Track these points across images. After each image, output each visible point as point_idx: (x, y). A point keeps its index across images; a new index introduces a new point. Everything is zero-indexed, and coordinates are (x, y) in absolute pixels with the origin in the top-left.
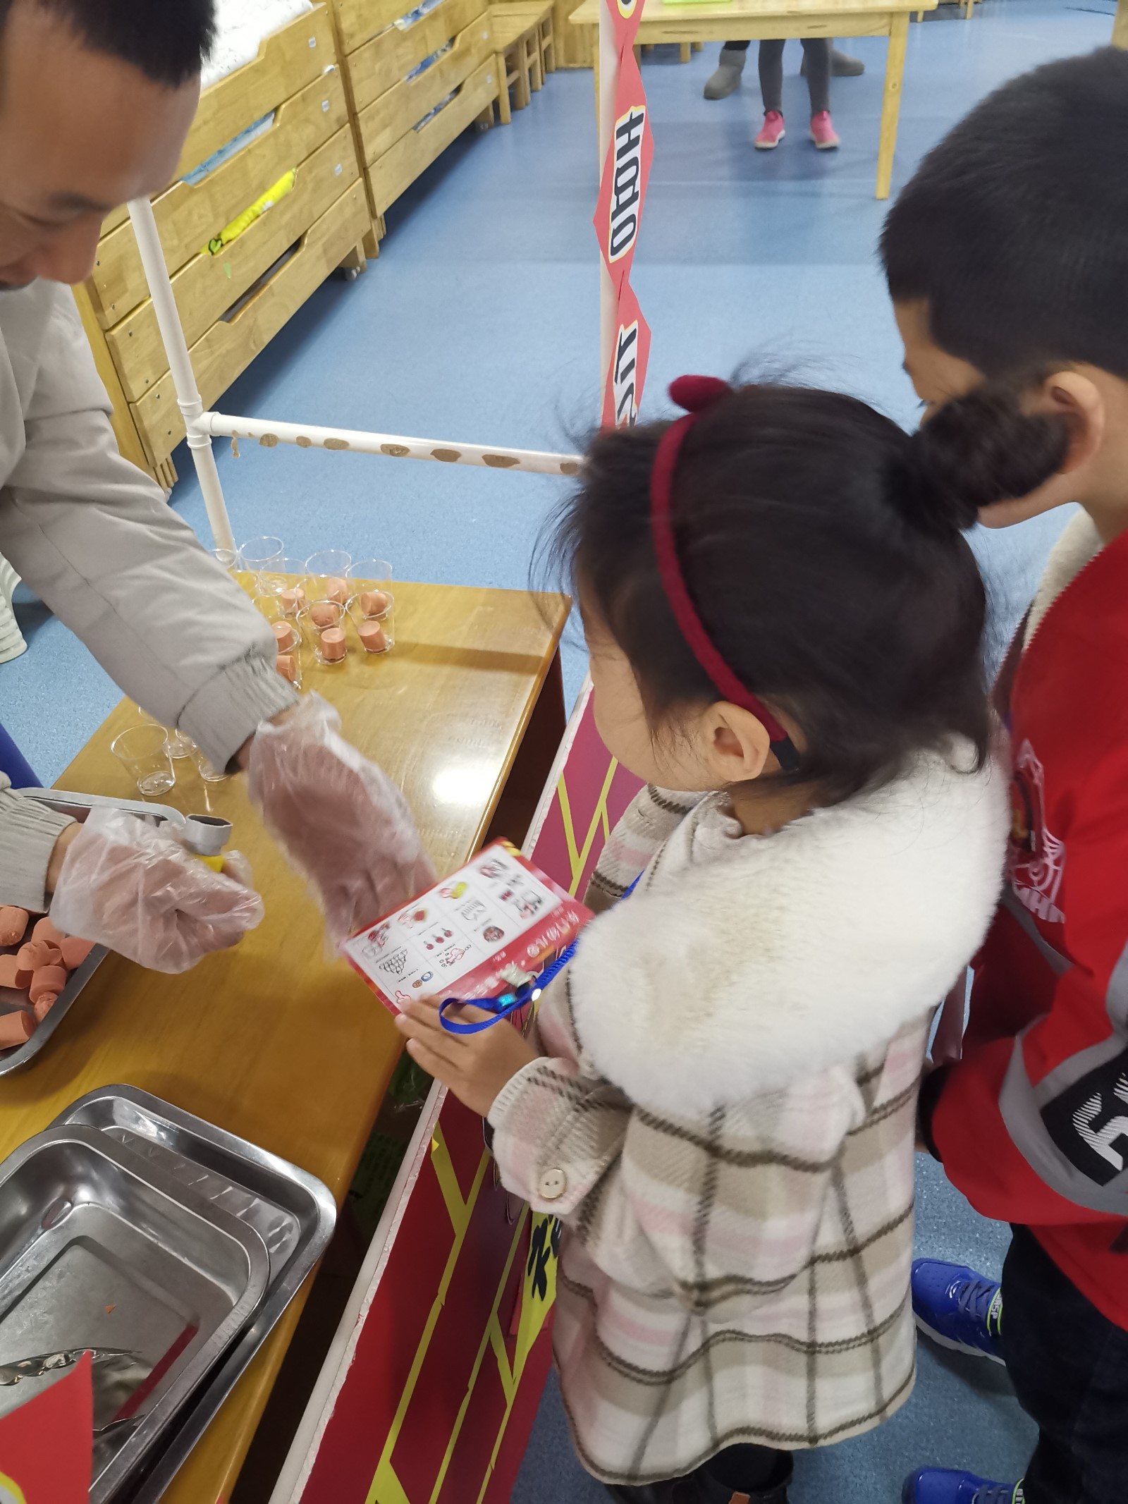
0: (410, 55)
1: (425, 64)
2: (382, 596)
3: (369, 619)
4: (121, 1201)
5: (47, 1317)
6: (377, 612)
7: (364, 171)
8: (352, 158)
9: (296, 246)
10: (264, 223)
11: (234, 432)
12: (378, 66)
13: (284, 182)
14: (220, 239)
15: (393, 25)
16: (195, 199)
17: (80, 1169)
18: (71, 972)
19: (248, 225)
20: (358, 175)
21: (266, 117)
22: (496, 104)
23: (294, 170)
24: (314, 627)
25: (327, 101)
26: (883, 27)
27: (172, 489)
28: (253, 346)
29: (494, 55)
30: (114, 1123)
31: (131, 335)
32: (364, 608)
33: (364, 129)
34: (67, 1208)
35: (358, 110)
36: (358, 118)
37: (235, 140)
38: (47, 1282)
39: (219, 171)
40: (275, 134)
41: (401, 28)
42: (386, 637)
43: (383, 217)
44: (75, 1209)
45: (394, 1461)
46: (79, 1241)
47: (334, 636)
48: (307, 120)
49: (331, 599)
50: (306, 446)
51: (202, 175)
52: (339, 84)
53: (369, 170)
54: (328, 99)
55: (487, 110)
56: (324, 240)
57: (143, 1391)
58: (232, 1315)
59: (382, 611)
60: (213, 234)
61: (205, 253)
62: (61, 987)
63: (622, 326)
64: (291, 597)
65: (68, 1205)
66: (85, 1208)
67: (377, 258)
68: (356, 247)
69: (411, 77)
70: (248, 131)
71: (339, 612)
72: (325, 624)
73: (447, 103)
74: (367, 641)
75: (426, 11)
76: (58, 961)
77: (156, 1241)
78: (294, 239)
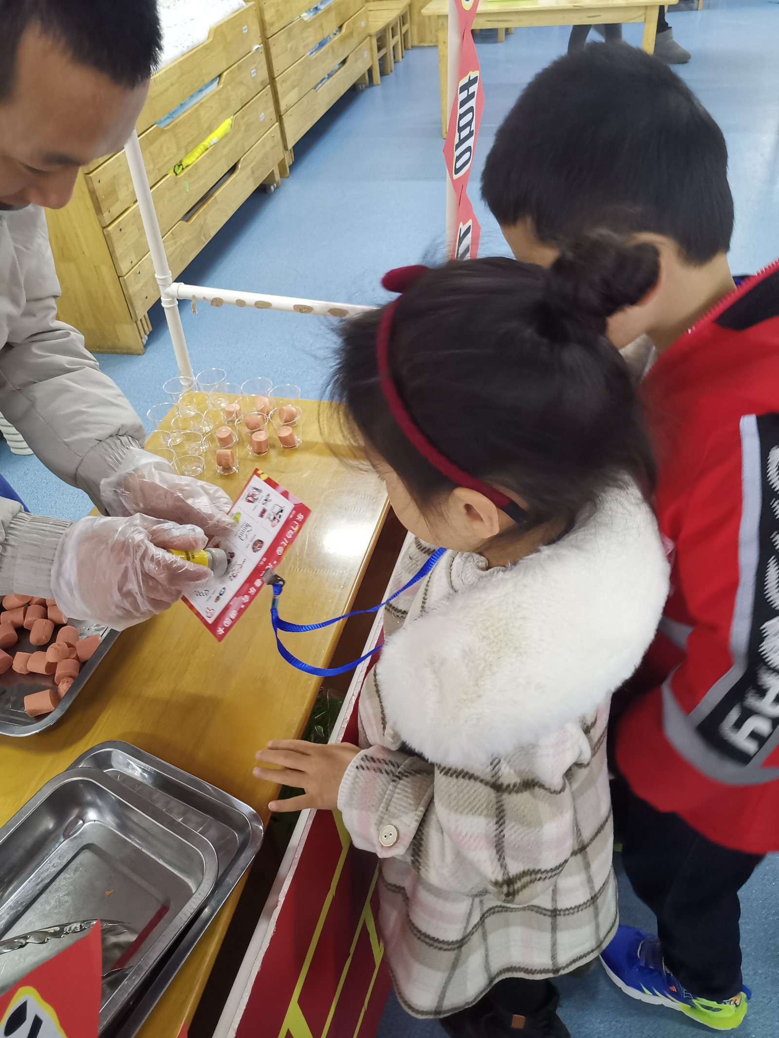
0: (312, 37)
1: (321, 44)
2: (294, 409)
3: (284, 425)
4: (117, 820)
5: (66, 898)
6: (290, 421)
7: (280, 118)
8: (272, 109)
9: (233, 169)
10: (211, 154)
11: (194, 296)
12: (289, 46)
13: (225, 126)
14: (181, 165)
15: (300, 17)
16: (164, 137)
17: (89, 798)
18: (83, 664)
19: (201, 155)
20: (275, 120)
21: (213, 81)
22: (370, 71)
23: (232, 117)
24: (246, 430)
25: (254, 70)
26: (640, 16)
27: (148, 336)
28: (203, 238)
29: (369, 38)
30: (112, 767)
31: (121, 230)
32: (281, 418)
33: (280, 89)
34: (81, 824)
35: (275, 76)
36: (275, 81)
37: (192, 96)
38: (67, 875)
39: (181, 118)
40: (219, 93)
41: (306, 19)
42: (296, 437)
43: (292, 150)
44: (86, 825)
45: (300, 1002)
46: (88, 847)
47: (261, 436)
48: (241, 83)
49: (257, 412)
50: (242, 306)
51: (169, 121)
52: (262, 58)
53: (283, 117)
54: (256, 68)
55: (364, 75)
56: (253, 164)
57: (131, 950)
58: (192, 899)
59: (293, 420)
60: (177, 162)
61: (171, 174)
62: (77, 674)
63: (461, 223)
64: (232, 410)
65: (81, 822)
66: (92, 825)
67: (288, 177)
68: (273, 170)
69: (312, 53)
70: (201, 91)
71: (264, 420)
72: (254, 428)
73: (337, 71)
74: (283, 440)
75: (322, 7)
76: (74, 656)
77: (140, 848)
78: (232, 164)
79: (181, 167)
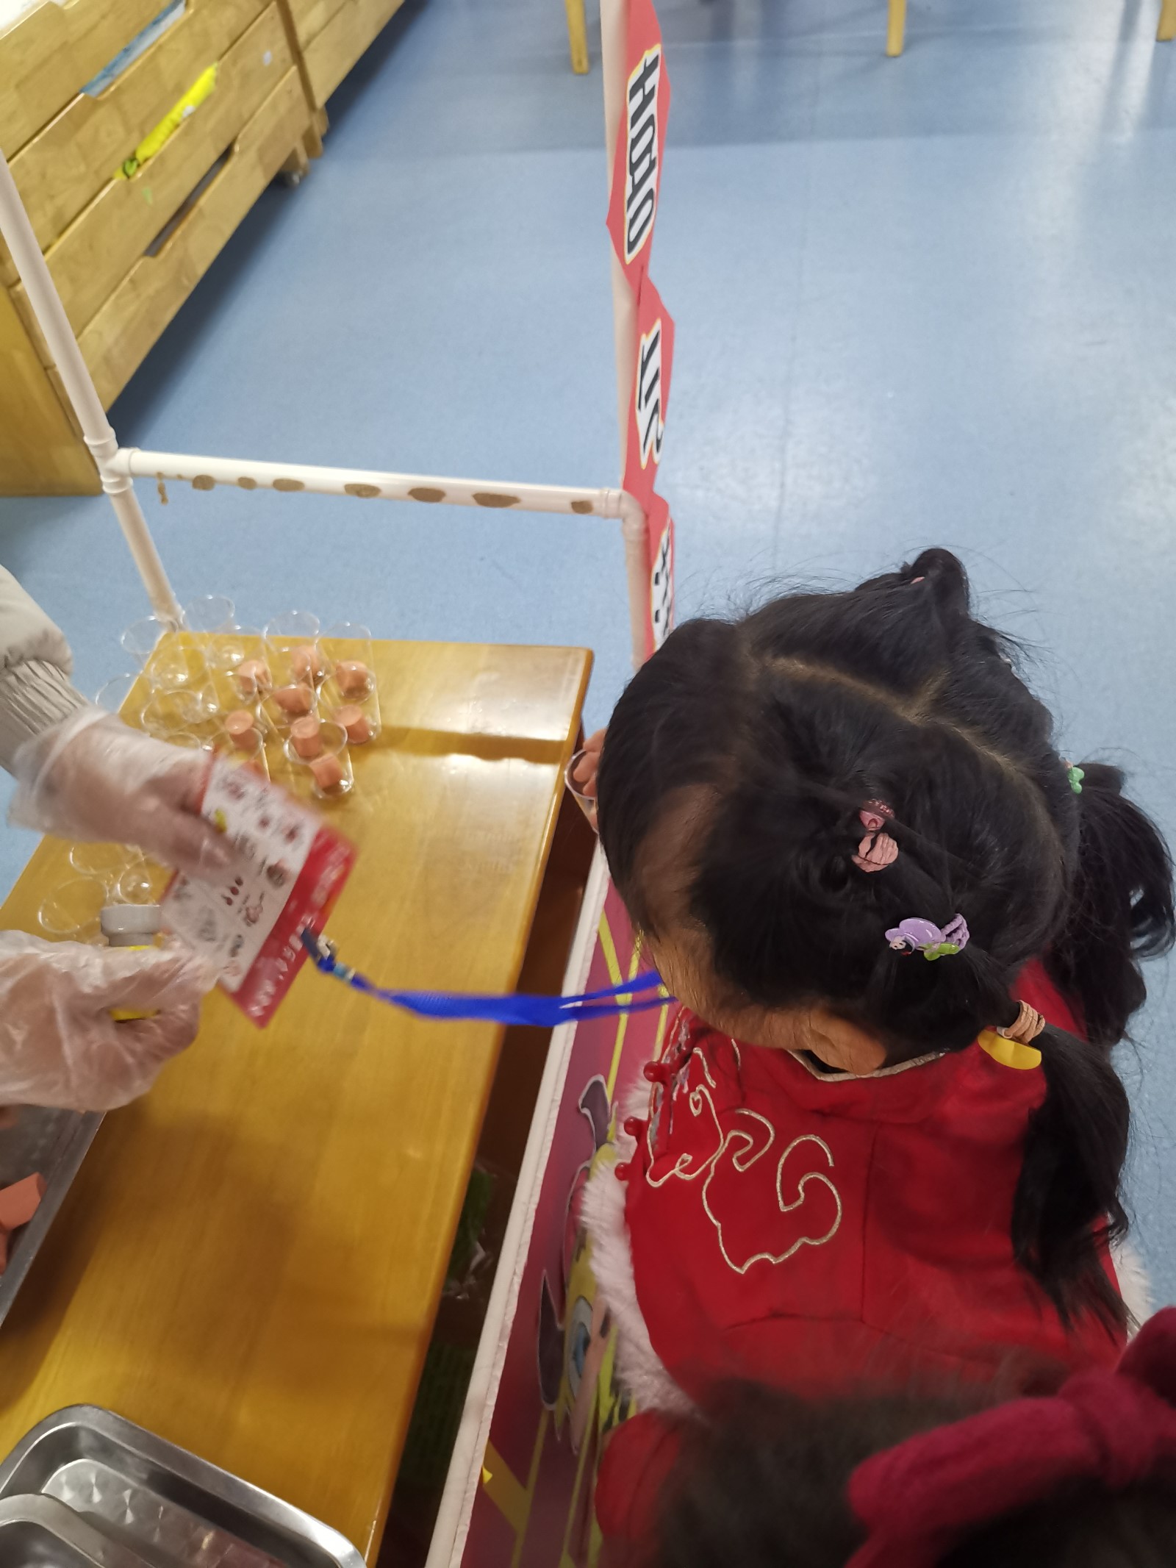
7: (297, 55)
8: (282, 41)
9: (226, 155)
10: (186, 133)
11: (160, 474)
13: (205, 81)
14: (135, 159)
16: (101, 113)
19: (168, 137)
20: (291, 61)
23: (215, 64)
28: (185, 282)
32: (341, 685)
37: (142, 34)
39: (126, 75)
40: (188, 23)
42: (370, 723)
43: (325, 109)
47: (308, 727)
50: (251, 488)
51: (107, 81)
53: (304, 54)
56: (258, 145)
59: (363, 689)
60: (125, 153)
61: (119, 177)
63: (644, 336)
64: (250, 674)
67: (321, 157)
68: (295, 148)
70: (156, 22)
72: (293, 710)
74: (348, 732)
78: (222, 147)
79: (135, 164)
